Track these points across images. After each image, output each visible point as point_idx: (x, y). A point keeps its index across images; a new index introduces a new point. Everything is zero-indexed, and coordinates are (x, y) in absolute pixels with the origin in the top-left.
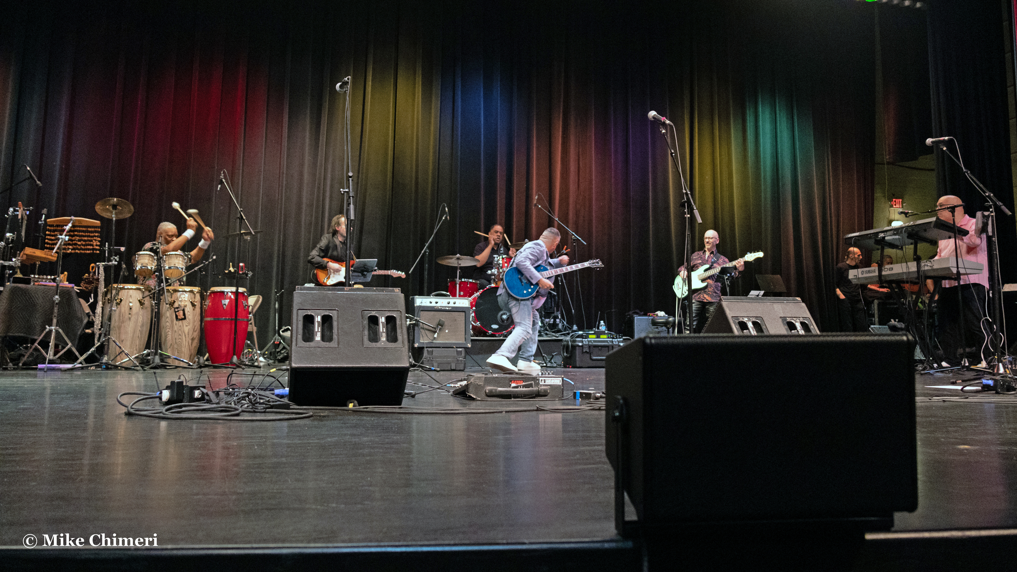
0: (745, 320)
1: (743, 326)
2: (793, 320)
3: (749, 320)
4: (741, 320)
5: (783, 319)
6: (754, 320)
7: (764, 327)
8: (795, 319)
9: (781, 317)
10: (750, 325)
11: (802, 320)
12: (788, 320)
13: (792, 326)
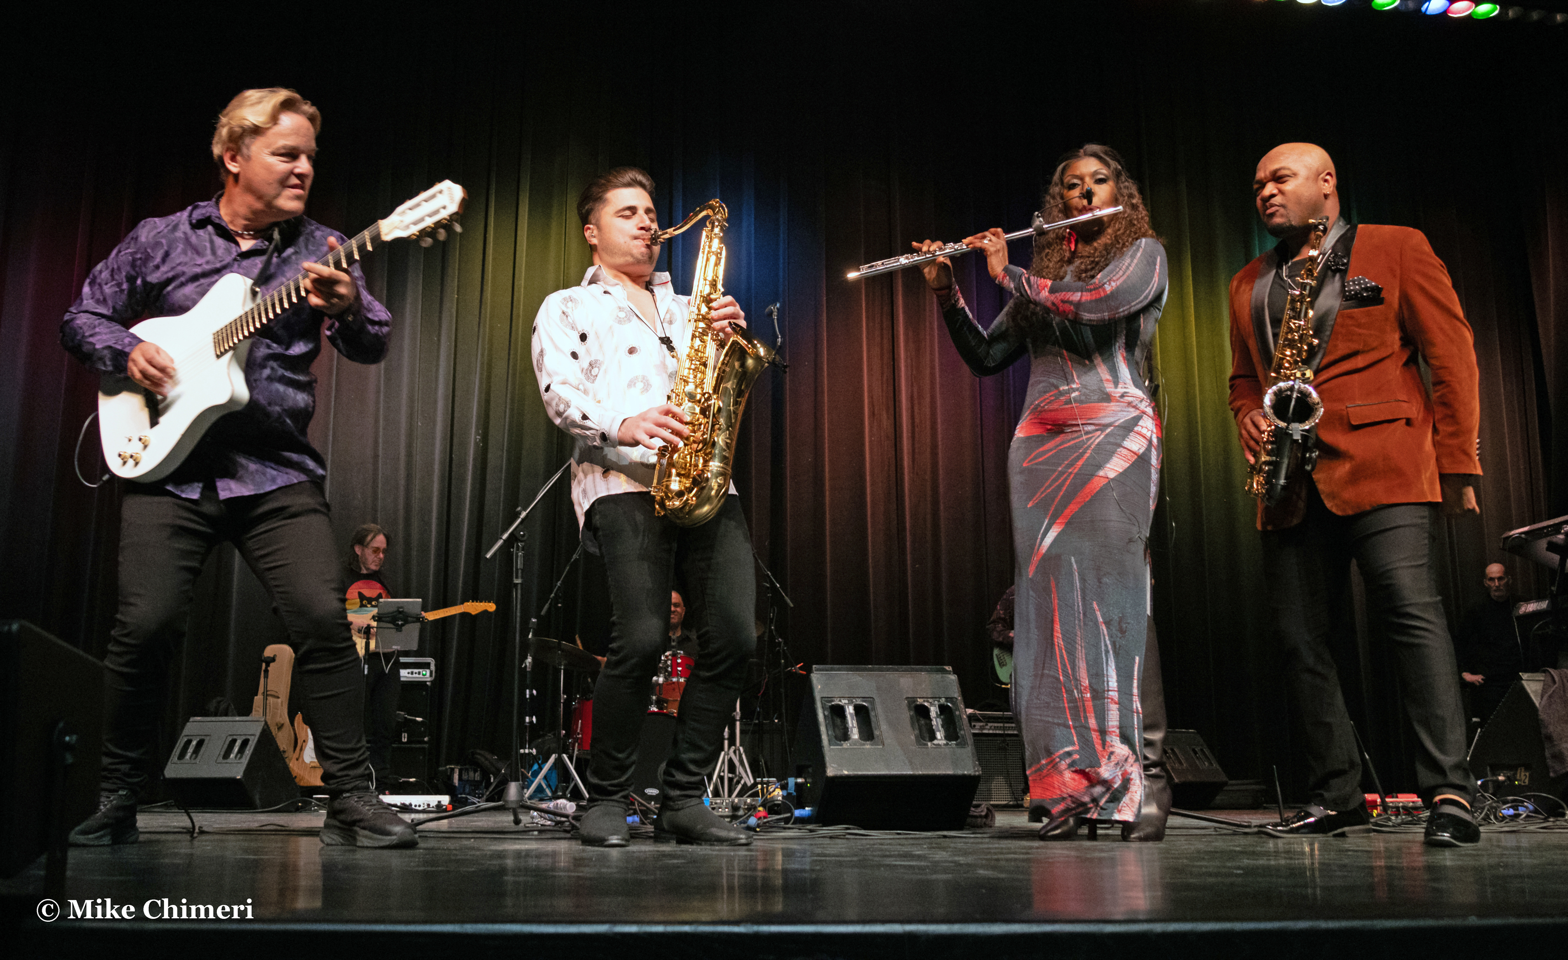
0: (844, 702)
1: (838, 712)
2: (928, 702)
3: (850, 702)
4: (836, 702)
5: (911, 701)
6: (859, 702)
7: (872, 714)
8: (931, 700)
9: (907, 698)
10: (850, 710)
11: (943, 701)
12: (920, 701)
13: (922, 712)
